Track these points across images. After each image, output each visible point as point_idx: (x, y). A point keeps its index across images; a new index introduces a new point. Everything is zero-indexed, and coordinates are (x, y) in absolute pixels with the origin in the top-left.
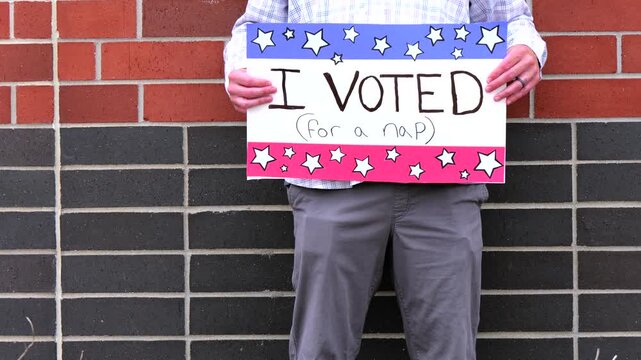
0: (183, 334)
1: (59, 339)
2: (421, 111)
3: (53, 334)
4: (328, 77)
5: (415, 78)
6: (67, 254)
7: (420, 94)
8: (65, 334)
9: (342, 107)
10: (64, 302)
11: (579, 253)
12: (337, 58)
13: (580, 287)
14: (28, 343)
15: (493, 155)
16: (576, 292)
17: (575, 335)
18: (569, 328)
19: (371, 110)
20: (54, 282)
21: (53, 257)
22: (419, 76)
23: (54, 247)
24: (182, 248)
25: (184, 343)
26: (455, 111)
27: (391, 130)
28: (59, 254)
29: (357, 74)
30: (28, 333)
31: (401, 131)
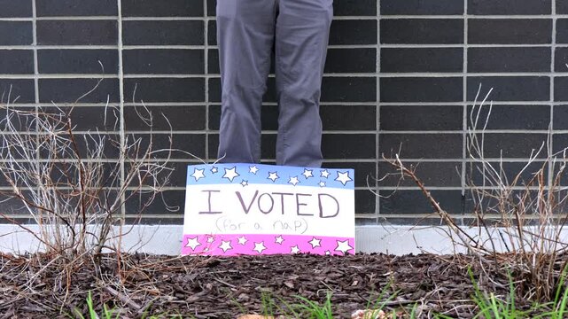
0: (203, 73)
1: (121, 76)
2: (299, 214)
3: (117, 73)
4: (238, 194)
5: (295, 196)
6: (126, 19)
7: (298, 205)
8: (124, 73)
9: (247, 211)
10: (123, 51)
11: (469, 20)
12: (244, 183)
13: (469, 43)
14: (99, 79)
15: (346, 242)
16: (466, 46)
17: (465, 75)
18: (461, 70)
19: (266, 213)
20: (117, 38)
21: (116, 21)
22: (297, 195)
23: (117, 15)
24: (202, 15)
25: (204, 79)
26: (321, 216)
27: (278, 225)
28: (120, 19)
29: (257, 192)
30: (100, 72)
31: (286, 226)
